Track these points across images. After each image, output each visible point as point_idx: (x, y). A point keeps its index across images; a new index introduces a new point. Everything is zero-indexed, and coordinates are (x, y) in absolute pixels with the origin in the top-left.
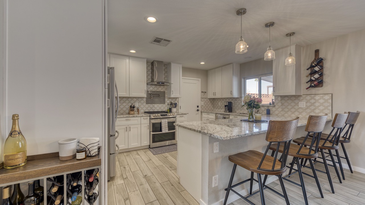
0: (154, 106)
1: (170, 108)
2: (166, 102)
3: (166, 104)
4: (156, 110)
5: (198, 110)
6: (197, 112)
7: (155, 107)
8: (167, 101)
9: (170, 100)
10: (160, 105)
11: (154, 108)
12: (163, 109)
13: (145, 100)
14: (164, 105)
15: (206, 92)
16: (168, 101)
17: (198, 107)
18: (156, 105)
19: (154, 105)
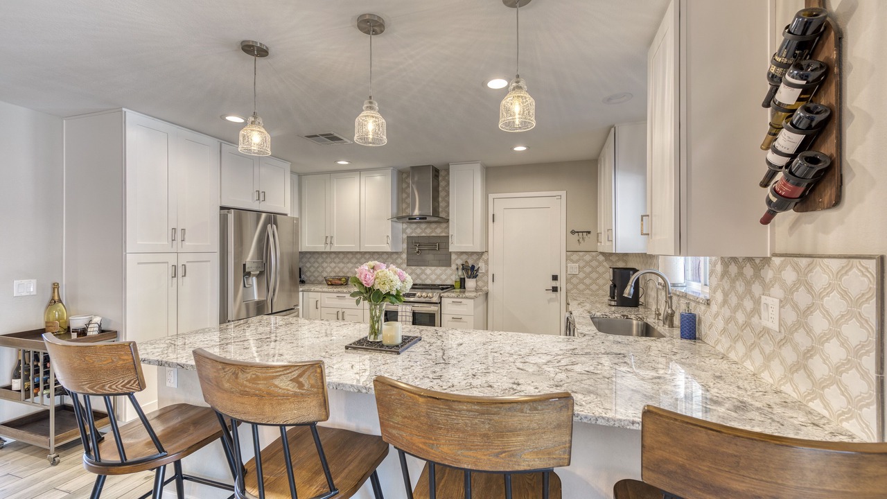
0: (423, 272)
1: (461, 279)
2: (452, 262)
3: (454, 267)
4: (428, 282)
5: (555, 289)
6: (553, 295)
7: (426, 274)
8: (456, 259)
9: (464, 257)
10: (439, 270)
11: (423, 277)
12: (446, 279)
13: (404, 256)
14: (449, 271)
15: (589, 232)
16: (457, 262)
17: (555, 278)
18: (428, 270)
19: (423, 268)
